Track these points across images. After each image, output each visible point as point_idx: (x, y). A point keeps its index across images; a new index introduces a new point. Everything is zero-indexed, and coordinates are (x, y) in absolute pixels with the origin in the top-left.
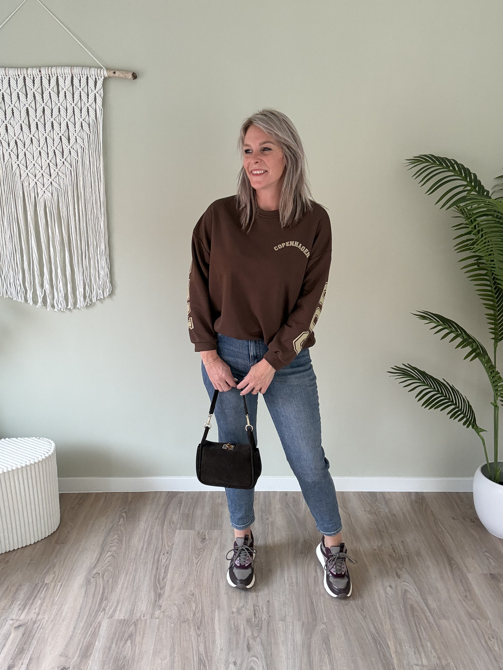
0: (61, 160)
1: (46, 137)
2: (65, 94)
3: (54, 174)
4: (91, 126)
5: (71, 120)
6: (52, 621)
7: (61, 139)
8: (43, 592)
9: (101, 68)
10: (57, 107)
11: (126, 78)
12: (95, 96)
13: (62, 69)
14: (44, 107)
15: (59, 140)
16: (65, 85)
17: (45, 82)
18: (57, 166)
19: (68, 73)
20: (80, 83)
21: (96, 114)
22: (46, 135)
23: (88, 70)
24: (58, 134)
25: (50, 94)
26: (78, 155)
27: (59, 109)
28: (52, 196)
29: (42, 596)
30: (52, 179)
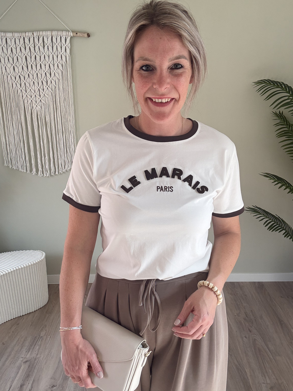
0: (46, 87)
1: (37, 73)
2: (48, 47)
3: (42, 95)
4: (63, 66)
5: (51, 63)
6: (45, 358)
7: (46, 74)
8: (40, 342)
9: (69, 31)
10: (43, 55)
11: (83, 37)
12: (66, 48)
13: (46, 32)
14: (35, 55)
15: (45, 75)
16: (48, 42)
17: (36, 40)
18: (43, 90)
19: (49, 35)
20: (57, 40)
21: (66, 59)
22: (37, 72)
23: (61, 32)
24: (44, 71)
25: (39, 47)
26: (56, 84)
27: (45, 56)
28: (41, 108)
29: (39, 344)
30: (41, 98)
